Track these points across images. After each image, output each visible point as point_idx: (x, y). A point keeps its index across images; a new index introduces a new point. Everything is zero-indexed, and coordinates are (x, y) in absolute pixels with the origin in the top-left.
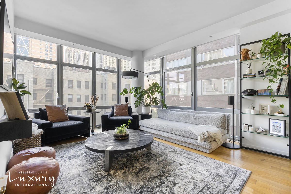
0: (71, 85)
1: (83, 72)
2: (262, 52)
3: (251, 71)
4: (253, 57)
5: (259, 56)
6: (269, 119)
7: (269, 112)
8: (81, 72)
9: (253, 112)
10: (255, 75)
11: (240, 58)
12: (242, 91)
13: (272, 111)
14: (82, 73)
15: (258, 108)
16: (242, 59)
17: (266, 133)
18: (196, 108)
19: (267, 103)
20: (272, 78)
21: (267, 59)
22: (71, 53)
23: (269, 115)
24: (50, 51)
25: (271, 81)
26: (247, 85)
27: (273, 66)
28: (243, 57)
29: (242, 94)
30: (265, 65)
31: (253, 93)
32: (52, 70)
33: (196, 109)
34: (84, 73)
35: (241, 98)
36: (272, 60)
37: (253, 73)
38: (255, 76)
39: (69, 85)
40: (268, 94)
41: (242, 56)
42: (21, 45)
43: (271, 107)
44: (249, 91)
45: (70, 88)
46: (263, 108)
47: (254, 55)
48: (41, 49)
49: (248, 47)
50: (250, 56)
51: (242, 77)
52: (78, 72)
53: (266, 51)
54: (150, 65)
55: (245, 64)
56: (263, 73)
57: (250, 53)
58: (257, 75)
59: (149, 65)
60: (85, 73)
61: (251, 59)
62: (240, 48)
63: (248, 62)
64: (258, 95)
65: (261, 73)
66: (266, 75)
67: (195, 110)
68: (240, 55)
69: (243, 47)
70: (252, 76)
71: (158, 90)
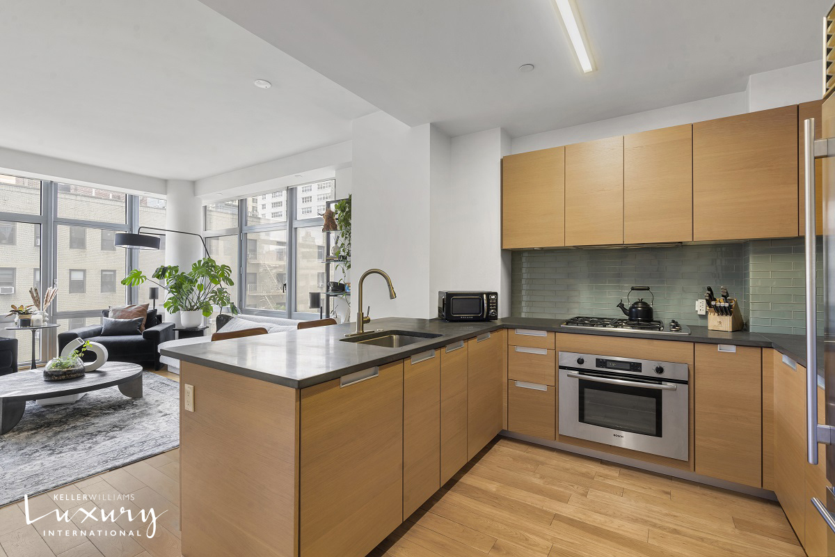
1: (92, 197)
8: (84, 199)
14: (91, 200)
18: (293, 313)
33: (292, 316)
34: (96, 201)
52: (73, 197)
60: (101, 201)
67: (290, 317)
71: (223, 273)
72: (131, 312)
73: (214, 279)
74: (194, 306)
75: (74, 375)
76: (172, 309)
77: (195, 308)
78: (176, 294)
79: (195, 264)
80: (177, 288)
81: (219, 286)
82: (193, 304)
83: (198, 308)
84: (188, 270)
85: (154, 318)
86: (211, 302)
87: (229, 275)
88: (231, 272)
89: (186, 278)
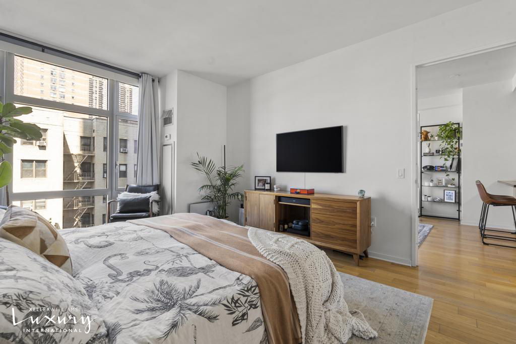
2: (439, 136)
3: (430, 149)
4: (432, 139)
5: (436, 138)
6: (444, 190)
7: (444, 184)
9: (431, 184)
10: (433, 153)
11: (421, 138)
12: (422, 167)
13: (446, 184)
15: (435, 181)
16: (423, 139)
17: (442, 202)
19: (442, 177)
20: (446, 157)
21: (443, 142)
22: (94, 85)
23: (444, 186)
25: (446, 160)
26: (427, 161)
27: (447, 148)
28: (424, 138)
29: (423, 169)
30: (442, 146)
31: (431, 168)
35: (422, 172)
36: (447, 144)
37: (432, 152)
38: (433, 155)
40: (443, 169)
41: (422, 136)
43: (446, 180)
44: (428, 167)
45: (122, 152)
46: (440, 181)
47: (432, 136)
48: (42, 77)
49: (428, 129)
50: (430, 137)
51: (422, 155)
53: (442, 136)
55: (425, 144)
56: (439, 153)
57: (429, 135)
58: (435, 154)
61: (430, 140)
62: (421, 129)
63: (428, 142)
64: (435, 170)
65: (438, 151)
66: (442, 155)
68: (421, 136)
69: (423, 129)
70: (431, 154)
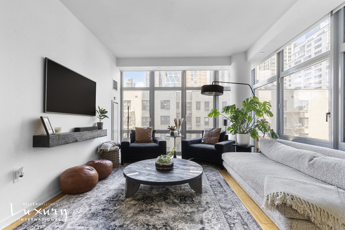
0: (208, 107)
18: (340, 143)
24: (195, 74)
32: (191, 93)
33: (339, 146)
39: (205, 107)
42: (175, 74)
54: (301, 76)
59: (299, 77)
67: (337, 147)
71: (264, 109)
72: (213, 132)
73: (258, 112)
74: (245, 130)
75: (166, 169)
76: (233, 132)
77: (246, 132)
78: (234, 123)
79: (244, 102)
80: (235, 118)
81: (262, 118)
82: (244, 129)
83: (247, 132)
84: (240, 107)
85: (223, 137)
86: (257, 129)
87: (269, 109)
88: (271, 106)
89: (239, 111)
